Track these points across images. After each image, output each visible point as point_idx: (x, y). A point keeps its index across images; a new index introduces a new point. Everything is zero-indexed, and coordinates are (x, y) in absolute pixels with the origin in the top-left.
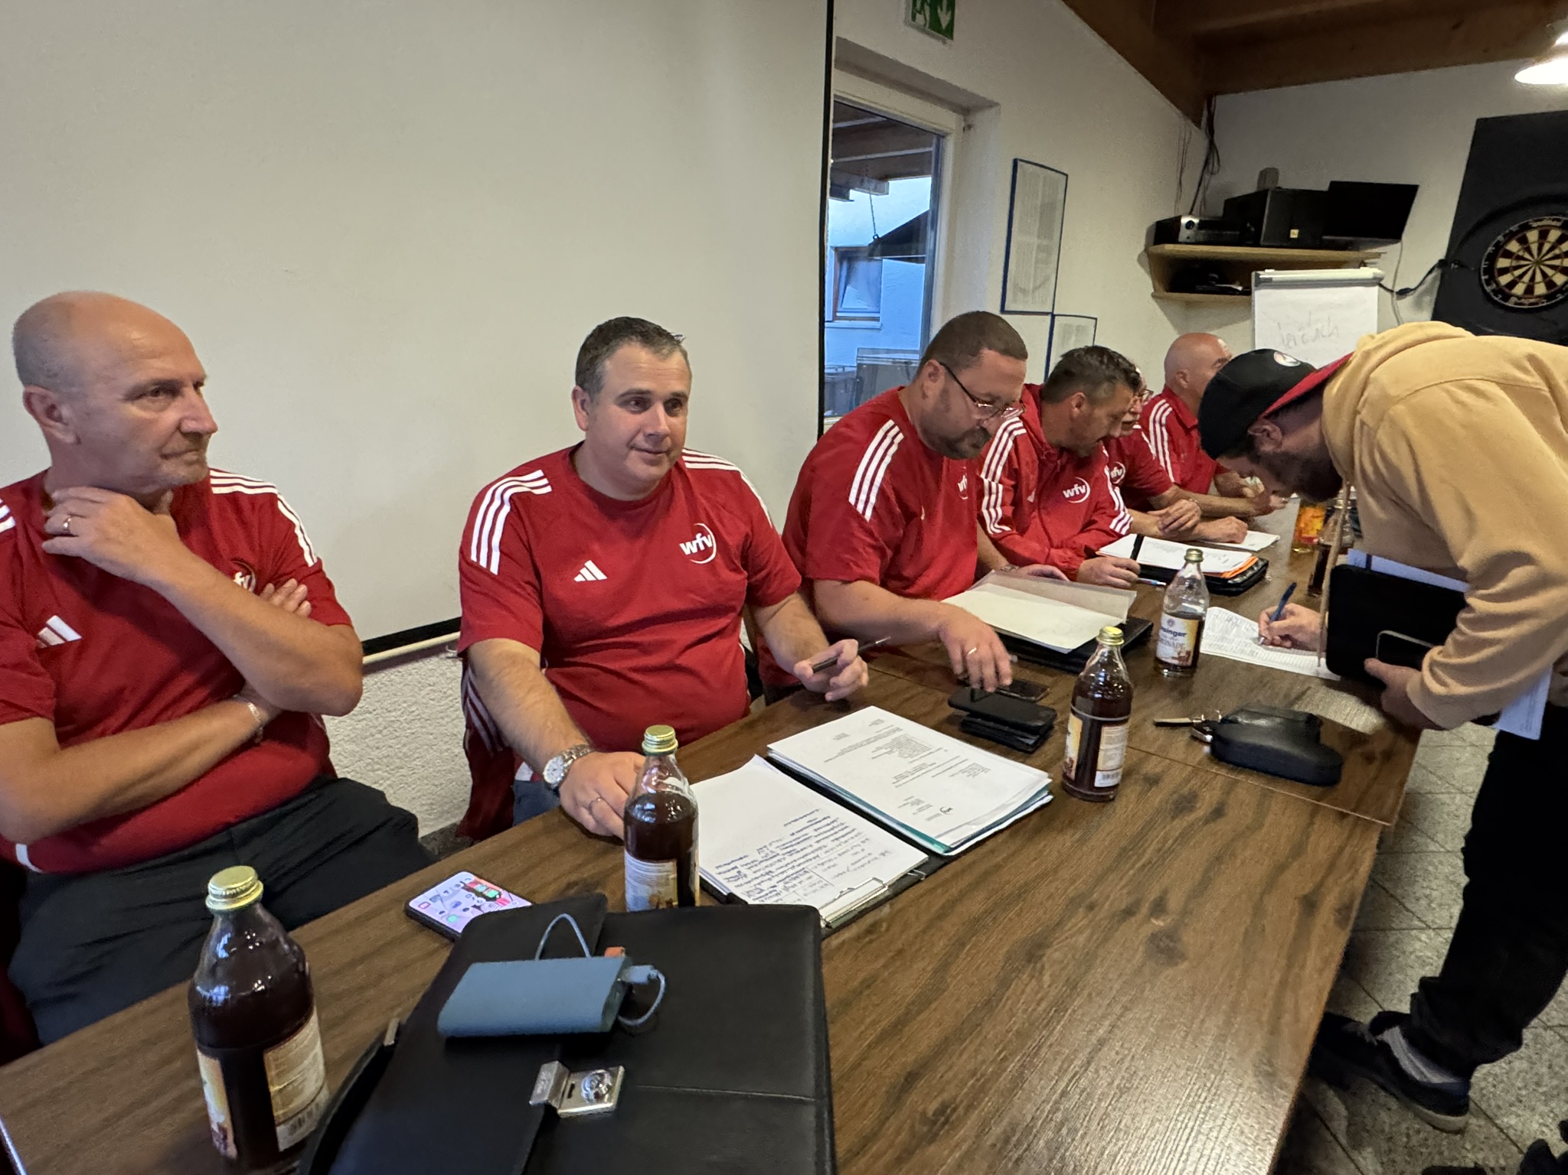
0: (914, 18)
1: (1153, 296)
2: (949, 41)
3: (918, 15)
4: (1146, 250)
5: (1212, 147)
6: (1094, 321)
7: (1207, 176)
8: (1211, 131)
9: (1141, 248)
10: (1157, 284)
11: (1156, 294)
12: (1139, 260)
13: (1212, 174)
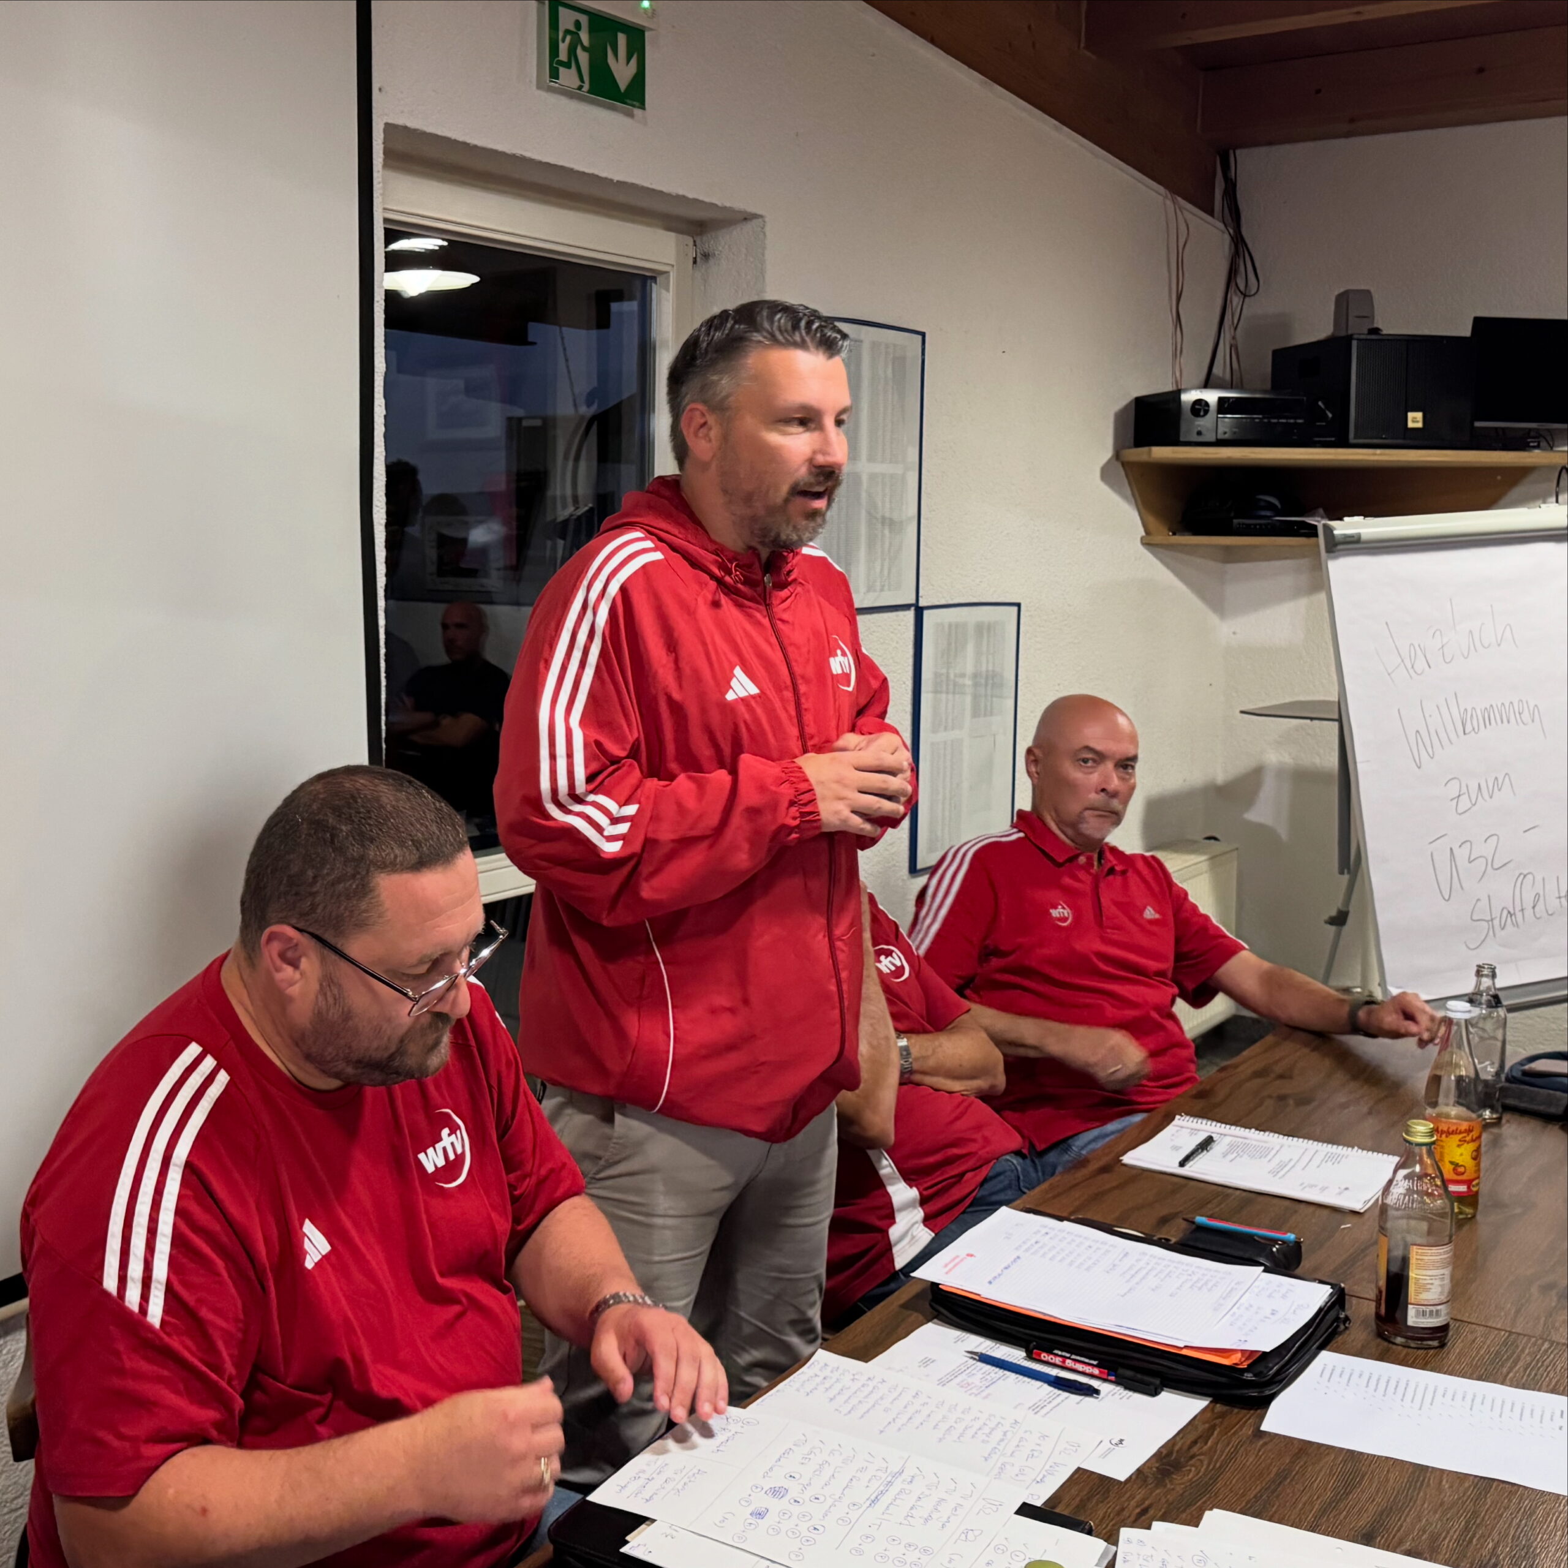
0: (554, 75)
1: (1146, 543)
2: (637, 112)
3: (562, 70)
4: (1117, 455)
5: (1239, 243)
6: (1015, 609)
7: (1236, 300)
8: (1234, 216)
9: (1107, 453)
10: (1151, 520)
11: (1150, 539)
12: (1106, 474)
13: (1245, 296)
